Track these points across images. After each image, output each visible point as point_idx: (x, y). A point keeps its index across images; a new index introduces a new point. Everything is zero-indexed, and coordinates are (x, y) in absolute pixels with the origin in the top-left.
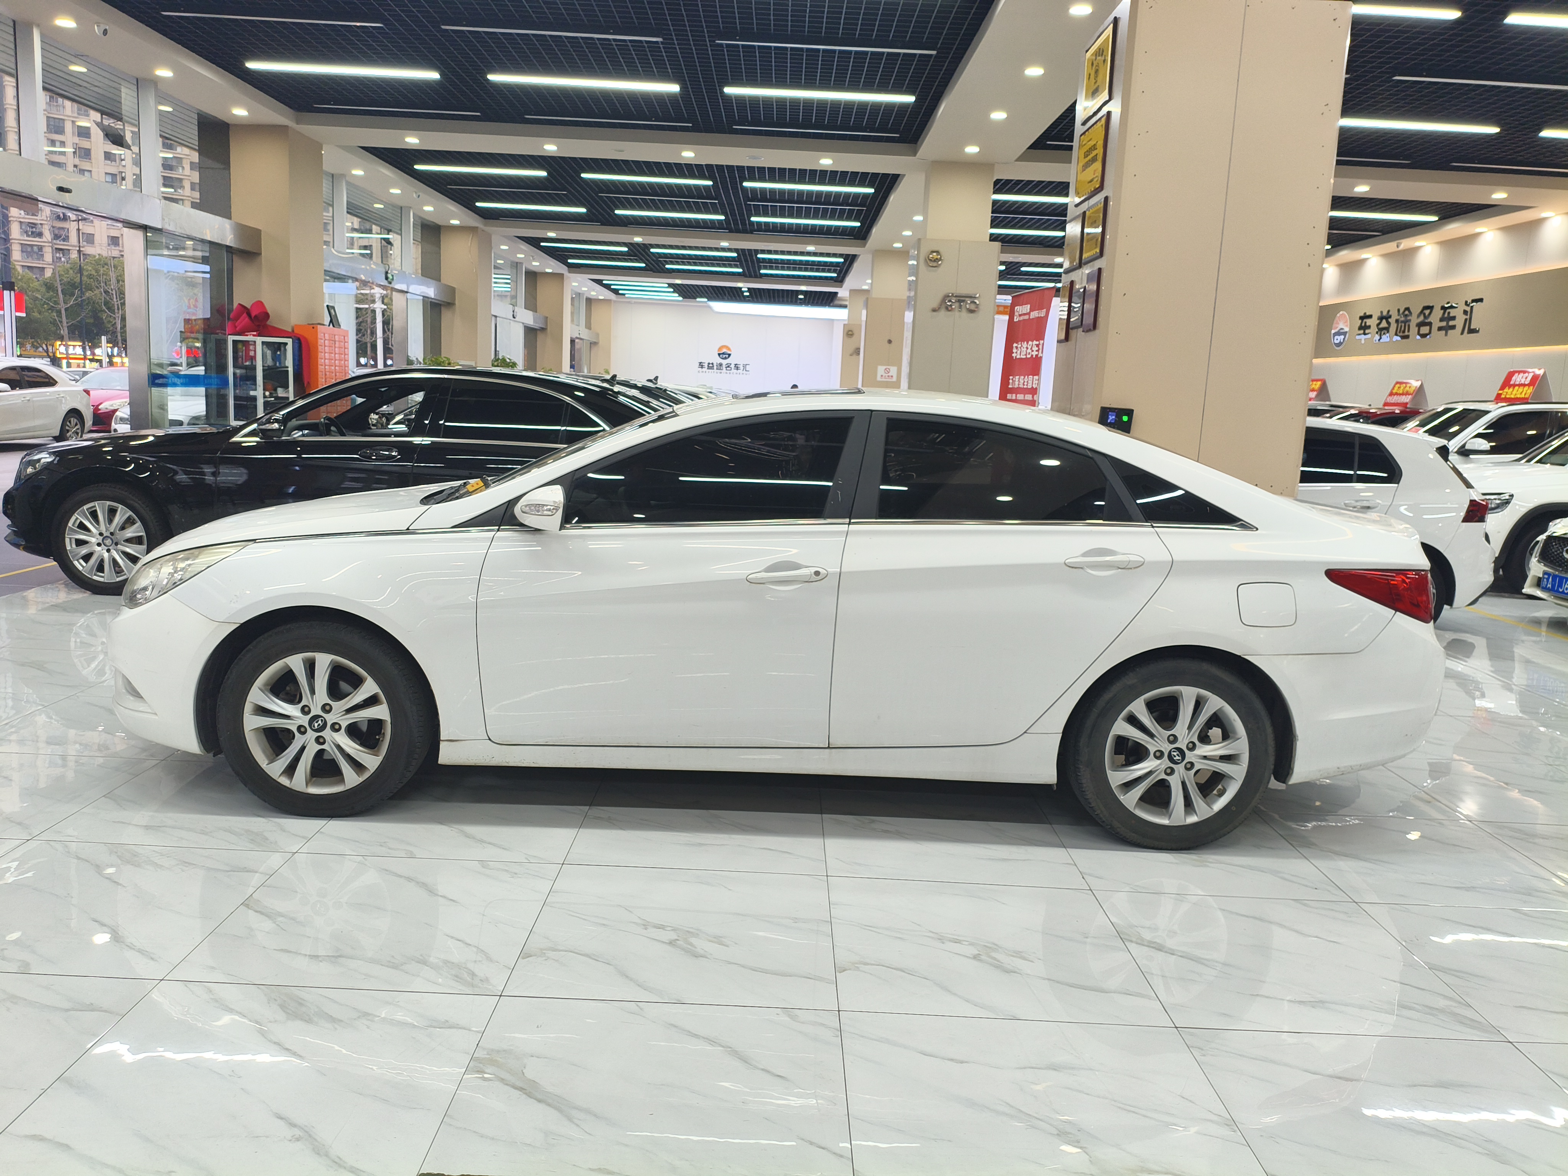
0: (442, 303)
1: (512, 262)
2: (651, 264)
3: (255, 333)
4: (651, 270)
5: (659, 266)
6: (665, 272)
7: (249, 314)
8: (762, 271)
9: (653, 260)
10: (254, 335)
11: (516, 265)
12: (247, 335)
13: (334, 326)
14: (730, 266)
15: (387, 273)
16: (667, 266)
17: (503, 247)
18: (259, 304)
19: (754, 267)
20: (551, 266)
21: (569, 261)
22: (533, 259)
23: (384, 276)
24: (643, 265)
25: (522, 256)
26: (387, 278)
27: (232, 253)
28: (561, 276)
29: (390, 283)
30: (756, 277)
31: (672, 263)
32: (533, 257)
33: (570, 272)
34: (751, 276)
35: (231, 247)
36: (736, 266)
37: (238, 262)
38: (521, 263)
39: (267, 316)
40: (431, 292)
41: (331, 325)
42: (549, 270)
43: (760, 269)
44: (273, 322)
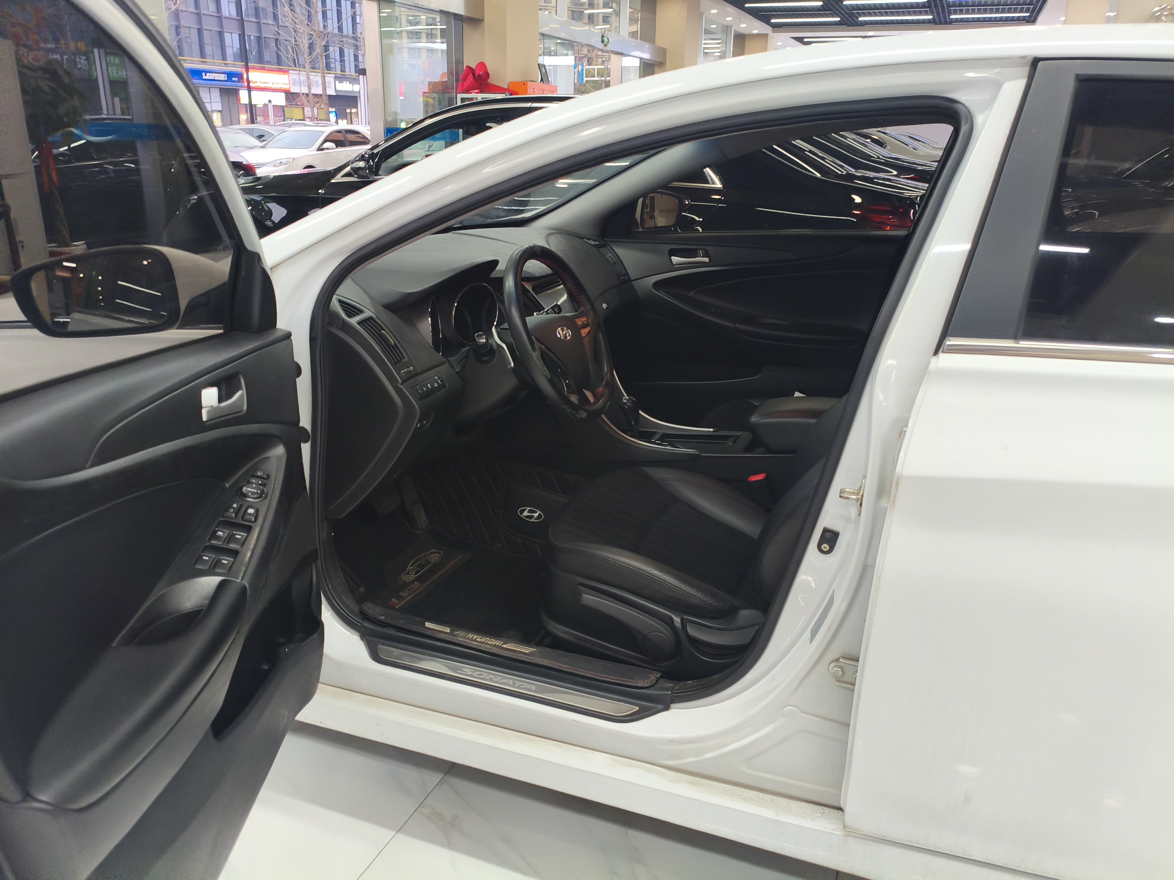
0: (656, 63)
1: (723, 26)
2: (845, 17)
3: (477, 91)
4: (846, 24)
5: (853, 19)
6: (858, 25)
7: (474, 74)
8: (952, 17)
9: (847, 13)
10: (477, 93)
11: (726, 29)
12: (471, 93)
13: (543, 83)
14: (920, 13)
15: (603, 36)
16: (860, 19)
17: (714, 11)
18: (482, 65)
19: (944, 12)
20: (757, 27)
21: (773, 21)
22: (740, 21)
23: (600, 39)
24: (838, 19)
25: (730, 19)
26: (603, 42)
27: (462, 21)
28: (766, 36)
29: (606, 45)
30: (946, 23)
31: (864, 15)
32: (739, 19)
33: (773, 32)
34: (941, 23)
35: (461, 16)
36: (926, 13)
37: (467, 29)
38: (731, 26)
39: (487, 75)
40: (646, 56)
41: (542, 82)
42: (755, 32)
43: (950, 14)
44: (492, 80)
